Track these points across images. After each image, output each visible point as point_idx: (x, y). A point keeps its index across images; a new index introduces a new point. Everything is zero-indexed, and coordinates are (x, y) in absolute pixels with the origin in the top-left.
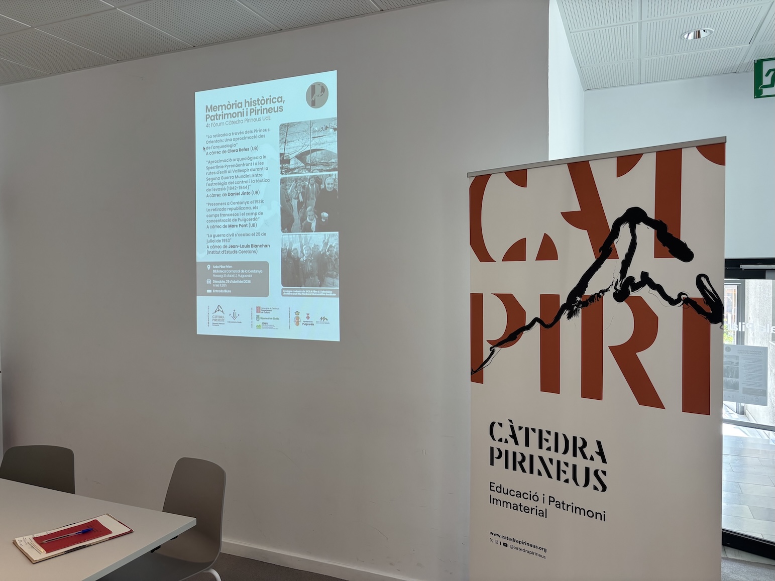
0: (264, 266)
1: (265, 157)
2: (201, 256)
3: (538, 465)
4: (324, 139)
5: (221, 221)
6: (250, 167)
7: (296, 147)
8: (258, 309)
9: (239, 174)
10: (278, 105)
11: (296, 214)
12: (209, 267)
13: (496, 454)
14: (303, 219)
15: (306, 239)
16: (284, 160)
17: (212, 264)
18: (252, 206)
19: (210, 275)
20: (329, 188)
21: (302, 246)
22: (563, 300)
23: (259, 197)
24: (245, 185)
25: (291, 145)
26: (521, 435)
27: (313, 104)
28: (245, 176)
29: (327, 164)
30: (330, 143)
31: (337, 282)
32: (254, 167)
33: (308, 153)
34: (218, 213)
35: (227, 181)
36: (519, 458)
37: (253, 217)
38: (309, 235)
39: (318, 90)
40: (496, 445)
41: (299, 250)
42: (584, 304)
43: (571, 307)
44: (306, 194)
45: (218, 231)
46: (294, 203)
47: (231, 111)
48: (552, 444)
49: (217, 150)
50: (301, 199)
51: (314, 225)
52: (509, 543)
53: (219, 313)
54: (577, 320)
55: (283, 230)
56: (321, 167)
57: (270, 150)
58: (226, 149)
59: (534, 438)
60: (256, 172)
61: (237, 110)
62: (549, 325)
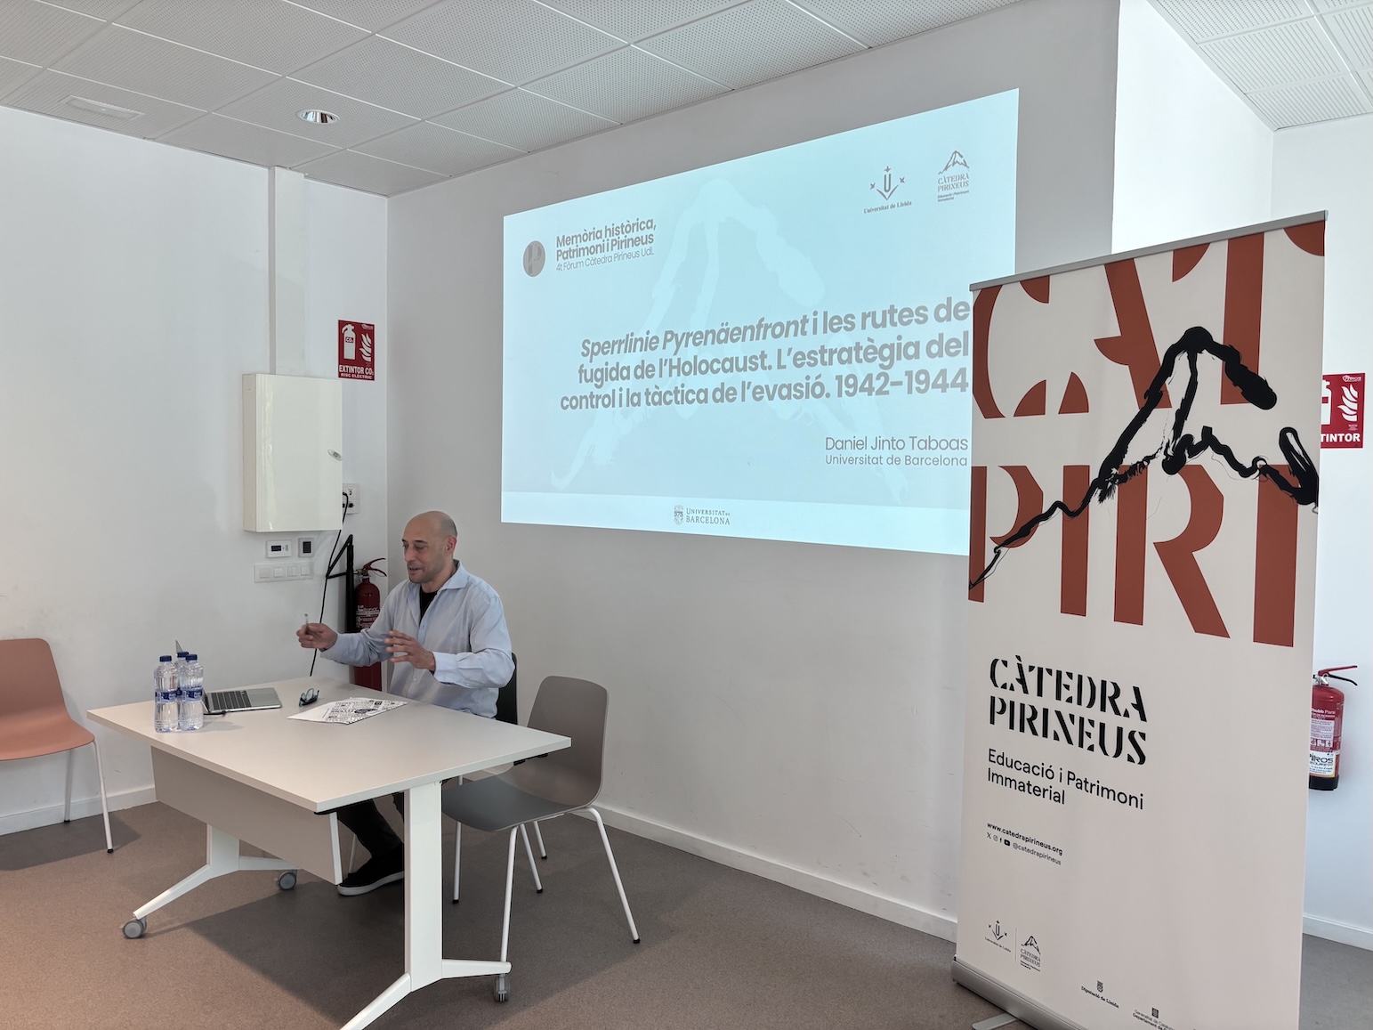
3: (1054, 724)
13: (998, 707)
22: (1094, 474)
26: (1031, 679)
36: (1028, 714)
40: (999, 693)
42: (1122, 479)
43: (1103, 485)
52: (1012, 840)
54: (1112, 502)
59: (1050, 681)
62: (1075, 512)
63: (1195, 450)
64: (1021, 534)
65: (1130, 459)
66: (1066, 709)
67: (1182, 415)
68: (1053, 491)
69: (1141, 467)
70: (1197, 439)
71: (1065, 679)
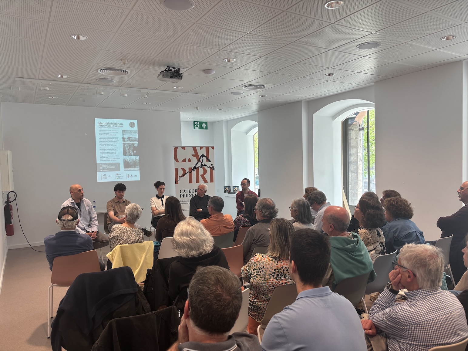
0: (119, 164)
1: (118, 137)
2: (98, 161)
3: (189, 195)
4: (135, 135)
5: (104, 152)
6: (113, 139)
7: (127, 136)
8: (117, 174)
9: (110, 141)
10: (121, 125)
11: (127, 151)
12: (101, 164)
13: (181, 195)
14: (129, 153)
15: (130, 157)
16: (124, 139)
17: (102, 163)
18: (114, 149)
19: (101, 166)
20: (136, 146)
21: (129, 159)
22: (192, 168)
23: (116, 147)
24: (112, 144)
25: (126, 135)
26: (186, 191)
27: (131, 127)
28: (112, 142)
29: (136, 141)
30: (136, 136)
31: (139, 167)
32: (115, 140)
33: (130, 137)
34: (104, 150)
35: (107, 142)
36: (186, 195)
37: (115, 152)
38: (131, 156)
39: (132, 124)
40: (181, 194)
41: (128, 160)
42: (196, 169)
43: (194, 169)
44: (130, 147)
45: (104, 155)
46: (127, 149)
47: (107, 125)
48: (191, 191)
49: (103, 134)
50: (129, 148)
51: (132, 154)
52: (184, 210)
53: (104, 176)
54: (195, 171)
55: (124, 155)
56: (134, 141)
57: (120, 136)
58: (106, 134)
59: (188, 191)
60: (115, 141)
61: (109, 125)
62: (190, 172)
63: (203, 166)
64: (184, 175)
65: (196, 167)
66: (190, 194)
67: (202, 162)
68: (187, 170)
69: (198, 167)
70: (204, 165)
71: (190, 190)
